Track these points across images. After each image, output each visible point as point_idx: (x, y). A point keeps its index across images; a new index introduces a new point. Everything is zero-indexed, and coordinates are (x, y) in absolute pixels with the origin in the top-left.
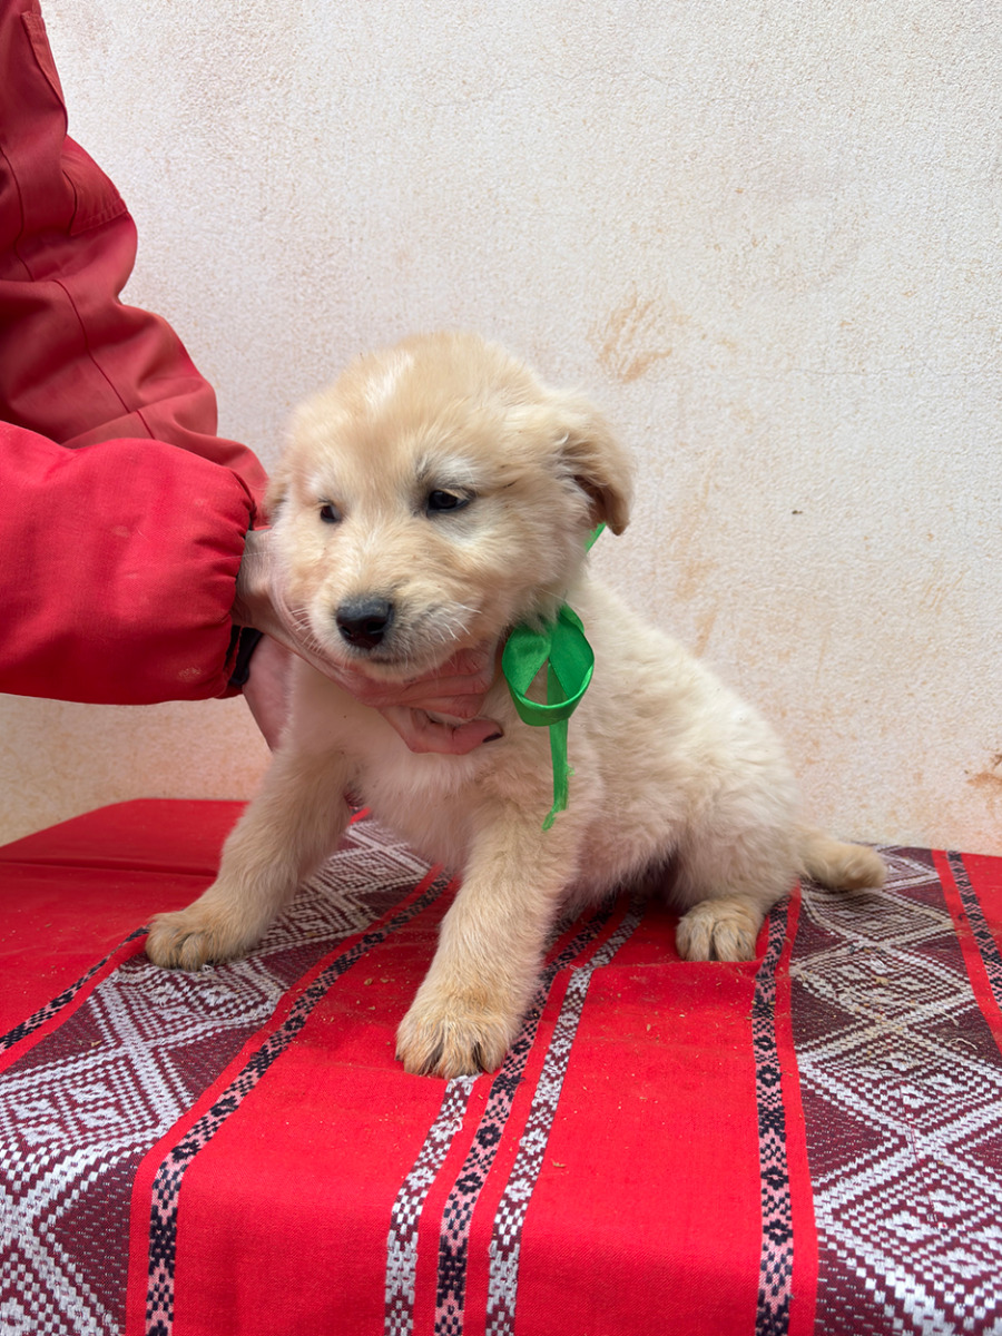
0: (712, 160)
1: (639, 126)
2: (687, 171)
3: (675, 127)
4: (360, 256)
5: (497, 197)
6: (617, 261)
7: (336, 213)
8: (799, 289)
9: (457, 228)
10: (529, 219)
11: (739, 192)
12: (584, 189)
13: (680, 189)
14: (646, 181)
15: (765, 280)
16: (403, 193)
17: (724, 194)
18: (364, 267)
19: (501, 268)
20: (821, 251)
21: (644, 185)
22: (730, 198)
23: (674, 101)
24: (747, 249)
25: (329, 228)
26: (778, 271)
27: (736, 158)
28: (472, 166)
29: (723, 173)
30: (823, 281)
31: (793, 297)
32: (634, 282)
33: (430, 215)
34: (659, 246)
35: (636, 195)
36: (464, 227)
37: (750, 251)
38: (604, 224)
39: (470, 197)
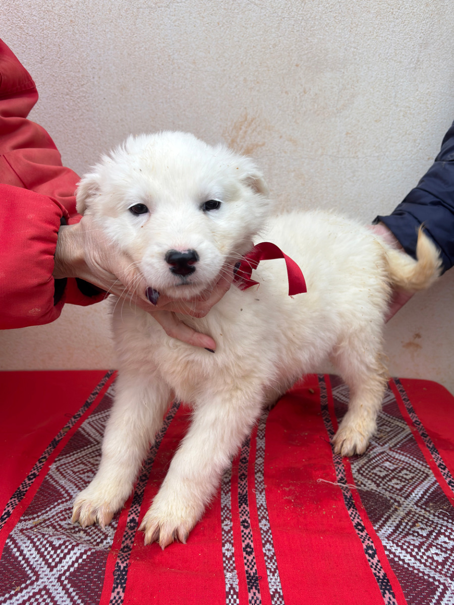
0: (283, 49)
1: (246, 28)
2: (271, 53)
3: (265, 31)
4: (99, 87)
5: (173, 60)
6: (237, 97)
7: (84, 62)
8: (326, 115)
9: (152, 75)
10: (191, 72)
11: (297, 65)
12: (219, 59)
13: (268, 62)
14: (251, 57)
15: (310, 110)
16: (122, 54)
17: (290, 67)
18: (101, 92)
19: (177, 98)
20: (336, 98)
21: (250, 59)
22: (292, 68)
23: (264, 17)
24: (301, 94)
25: (81, 70)
26: (316, 105)
27: (295, 49)
28: (159, 43)
29: (289, 56)
30: (338, 113)
31: (324, 119)
32: (245, 108)
33: (137, 67)
34: (258, 91)
35: (246, 64)
36: (156, 74)
37: (303, 95)
38: (230, 78)
39: (159, 58)
